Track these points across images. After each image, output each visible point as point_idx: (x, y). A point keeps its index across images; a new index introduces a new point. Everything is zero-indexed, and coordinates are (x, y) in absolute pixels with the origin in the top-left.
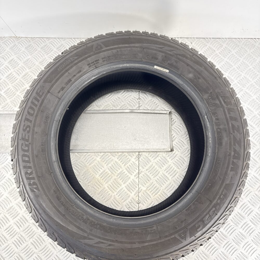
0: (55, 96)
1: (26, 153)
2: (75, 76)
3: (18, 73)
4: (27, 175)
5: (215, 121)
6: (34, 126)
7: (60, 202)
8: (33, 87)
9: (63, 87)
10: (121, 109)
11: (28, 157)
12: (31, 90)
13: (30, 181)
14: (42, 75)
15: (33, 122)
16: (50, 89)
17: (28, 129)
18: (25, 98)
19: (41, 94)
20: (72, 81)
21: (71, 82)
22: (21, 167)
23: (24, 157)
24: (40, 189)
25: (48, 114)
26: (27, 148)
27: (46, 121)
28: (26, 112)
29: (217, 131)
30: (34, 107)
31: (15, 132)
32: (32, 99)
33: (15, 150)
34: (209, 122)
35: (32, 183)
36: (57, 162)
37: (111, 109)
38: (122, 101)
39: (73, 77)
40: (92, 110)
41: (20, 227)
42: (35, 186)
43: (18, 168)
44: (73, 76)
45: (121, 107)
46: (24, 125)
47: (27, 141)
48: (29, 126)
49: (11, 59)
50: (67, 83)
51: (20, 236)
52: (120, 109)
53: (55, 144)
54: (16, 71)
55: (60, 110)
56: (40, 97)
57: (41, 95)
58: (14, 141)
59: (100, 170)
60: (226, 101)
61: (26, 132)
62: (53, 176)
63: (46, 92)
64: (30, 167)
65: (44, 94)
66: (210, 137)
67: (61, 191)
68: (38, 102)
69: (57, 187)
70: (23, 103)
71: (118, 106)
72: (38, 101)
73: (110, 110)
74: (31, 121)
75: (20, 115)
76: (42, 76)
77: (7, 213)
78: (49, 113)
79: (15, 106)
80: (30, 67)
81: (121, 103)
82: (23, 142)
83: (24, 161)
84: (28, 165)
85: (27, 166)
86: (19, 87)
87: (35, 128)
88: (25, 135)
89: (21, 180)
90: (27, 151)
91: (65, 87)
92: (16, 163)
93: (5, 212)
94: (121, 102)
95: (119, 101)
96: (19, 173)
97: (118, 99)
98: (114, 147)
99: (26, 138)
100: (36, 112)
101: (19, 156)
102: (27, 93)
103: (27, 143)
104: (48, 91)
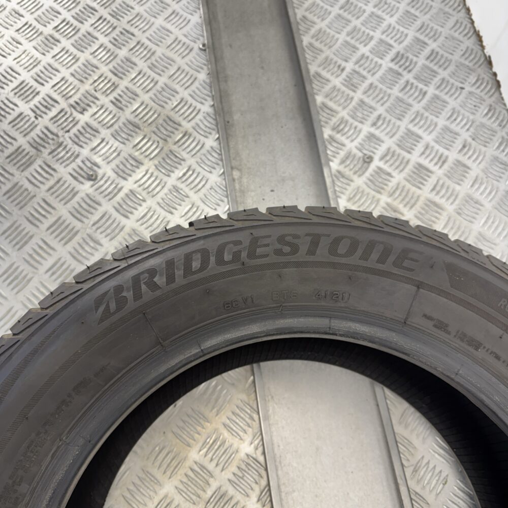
0: (411, 305)
1: (213, 259)
2: (498, 358)
3: (438, 188)
4: (147, 275)
6: (298, 264)
7: (69, 396)
8: (420, 235)
9: (447, 326)
10: (413, 497)
11: (203, 268)
12: (409, 233)
13: (128, 290)
14: (467, 252)
15: (311, 258)
16: (431, 289)
17: (287, 249)
18: (382, 221)
19: (406, 263)
20: (475, 352)
21: (471, 349)
22: (170, 255)
23: (202, 256)
24: (106, 323)
25: (346, 295)
26: (227, 257)
27: (323, 294)
28: (337, 232)
30: (359, 252)
31: (271, 214)
32: (382, 243)
33: (219, 225)
35: (124, 294)
36: (201, 354)
37: (405, 463)
38: (437, 495)
39: (491, 353)
40: (388, 402)
41: (50, 272)
42: (113, 306)
43: (167, 245)
44: (495, 353)
45: (417, 493)
46: (296, 237)
47: (252, 255)
48: (295, 249)
49: (469, 163)
50: (465, 335)
51: (28, 277)
52: (409, 491)
53: (256, 336)
54: (441, 182)
55: (367, 331)
56: (395, 264)
57: (403, 265)
58: (245, 218)
59: (212, 460)
61: (279, 246)
62: (152, 351)
63: (417, 279)
64: (171, 279)
65: (408, 274)
67: (106, 387)
68: (378, 261)
69: (118, 373)
70: (365, 220)
71: (418, 482)
72: (382, 260)
73: (400, 457)
74: (311, 252)
75: (325, 217)
76: (463, 254)
77: (85, 236)
78: (349, 299)
79: (349, 200)
80: (460, 211)
81: (431, 491)
82: (246, 243)
83: (188, 258)
84: (179, 273)
85: (176, 271)
86: (401, 198)
87: (295, 269)
88: (267, 245)
89: (133, 261)
90: (220, 261)
91: (449, 333)
92: (182, 236)
93: (87, 230)
94: (434, 493)
95: (437, 483)
96: (153, 250)
97: (442, 478)
98: (286, 494)
99: (258, 249)
100: (343, 260)
101: (202, 242)
102: (397, 222)
103: (244, 255)
104: (422, 282)
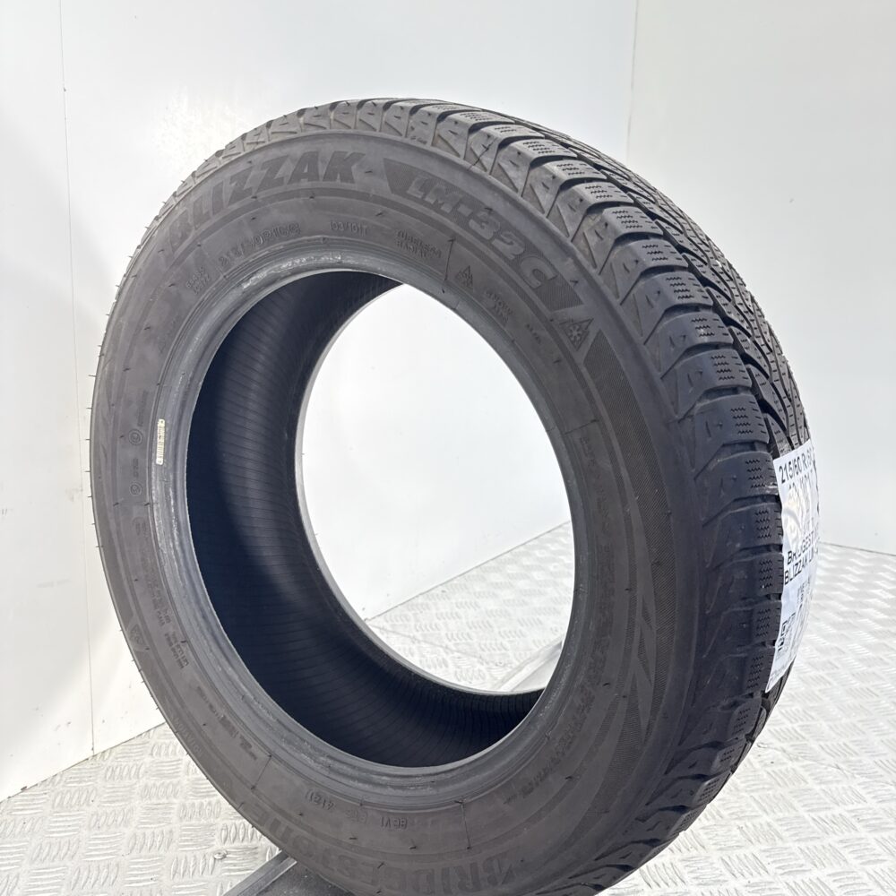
0: (263, 771)
2: (211, 707)
5: (243, 257)
20: (226, 715)
21: (228, 718)
25: (309, 796)
29: (268, 246)
34: (255, 273)
35: (485, 875)
39: (215, 712)
44: (212, 711)
50: (230, 732)
60: (180, 235)
66: (293, 263)
78: (308, 792)
91: (242, 737)
